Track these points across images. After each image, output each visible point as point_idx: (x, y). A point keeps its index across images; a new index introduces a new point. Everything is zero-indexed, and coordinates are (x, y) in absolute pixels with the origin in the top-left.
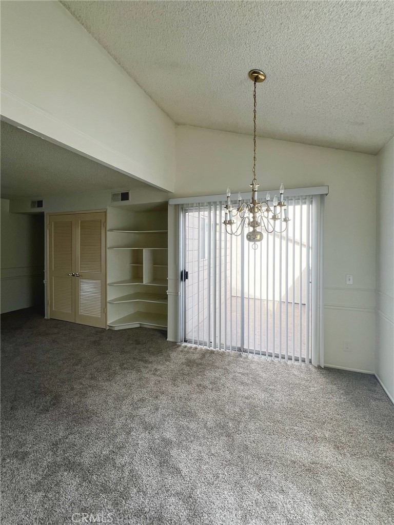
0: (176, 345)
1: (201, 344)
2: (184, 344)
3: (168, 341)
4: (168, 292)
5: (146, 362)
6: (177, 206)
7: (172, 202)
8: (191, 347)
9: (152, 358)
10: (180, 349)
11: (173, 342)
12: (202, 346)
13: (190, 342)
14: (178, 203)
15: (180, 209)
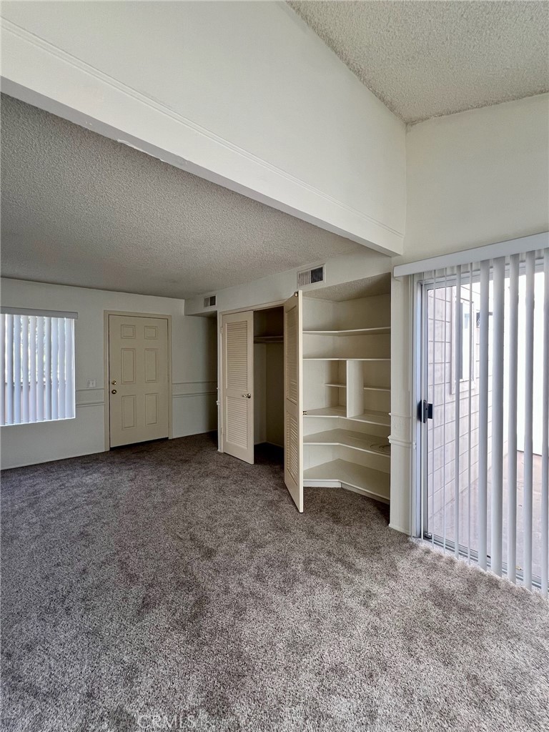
0: (408, 542)
1: (462, 553)
2: (424, 544)
3: (391, 530)
4: (392, 439)
5: (350, 566)
6: (408, 279)
7: (398, 272)
8: (441, 557)
9: (361, 563)
10: (416, 554)
11: (401, 534)
12: (466, 560)
13: (438, 543)
14: (413, 273)
15: (415, 283)
